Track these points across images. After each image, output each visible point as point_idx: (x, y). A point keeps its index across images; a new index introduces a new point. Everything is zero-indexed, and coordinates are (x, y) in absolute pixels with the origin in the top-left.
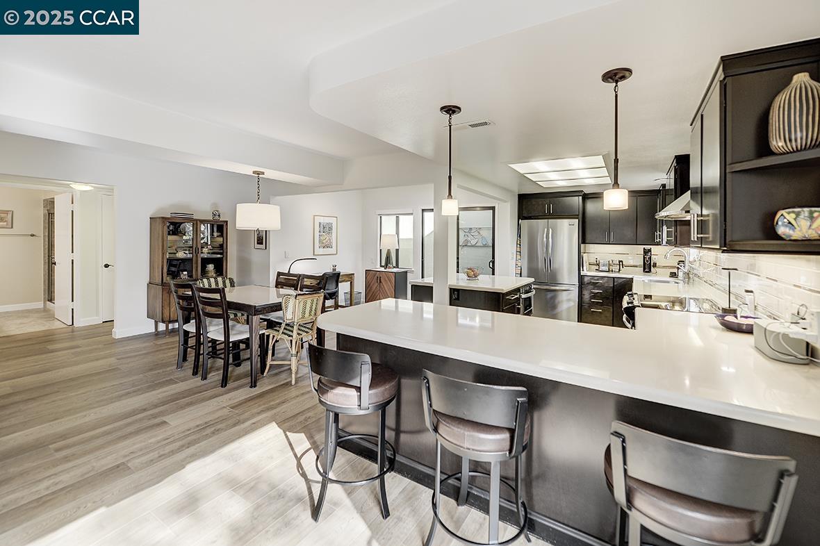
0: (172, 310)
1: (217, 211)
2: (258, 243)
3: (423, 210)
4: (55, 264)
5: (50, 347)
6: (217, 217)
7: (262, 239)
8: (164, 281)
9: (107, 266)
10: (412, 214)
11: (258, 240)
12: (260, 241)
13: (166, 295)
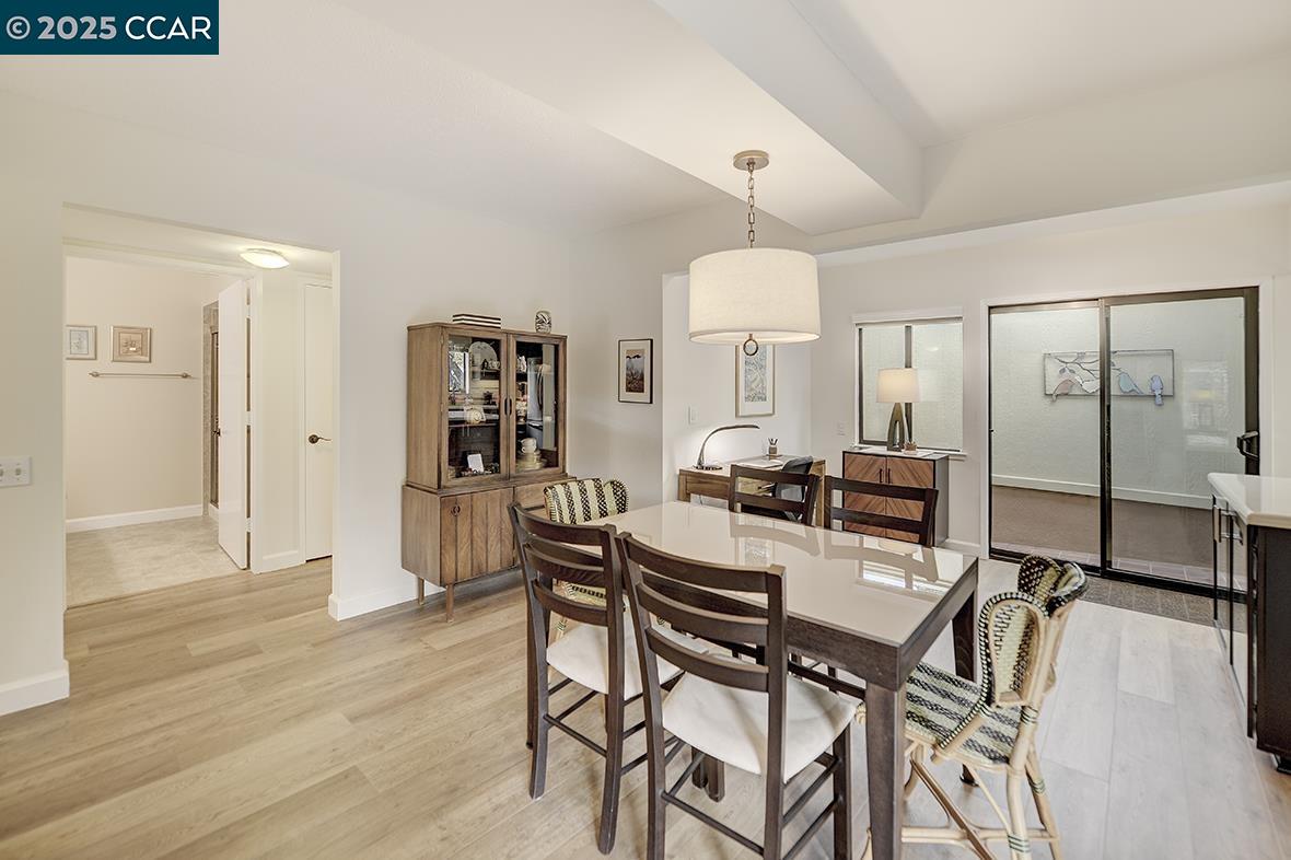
0: (461, 554)
1: (547, 313)
2: (629, 390)
3: (990, 308)
4: (219, 433)
5: (199, 646)
6: (544, 328)
7: (642, 379)
8: (443, 483)
9: (314, 440)
10: (960, 318)
11: (628, 382)
12: (635, 383)
13: (449, 518)
